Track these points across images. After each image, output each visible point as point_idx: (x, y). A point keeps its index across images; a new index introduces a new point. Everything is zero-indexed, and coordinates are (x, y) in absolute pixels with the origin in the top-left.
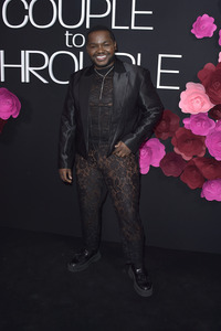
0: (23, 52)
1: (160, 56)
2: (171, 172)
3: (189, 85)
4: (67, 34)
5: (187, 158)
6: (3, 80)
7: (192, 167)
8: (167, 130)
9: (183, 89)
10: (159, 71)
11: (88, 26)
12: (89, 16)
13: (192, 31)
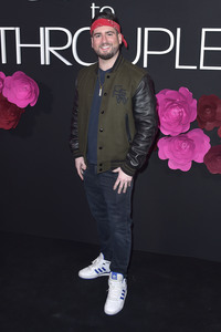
0: (42, 29)
1: (204, 30)
2: (216, 169)
4: (93, 7)
6: (19, 62)
8: (213, 119)
10: (203, 48)
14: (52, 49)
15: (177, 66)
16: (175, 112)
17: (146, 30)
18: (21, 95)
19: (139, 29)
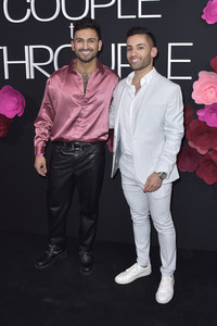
0: (26, 47)
1: (170, 45)
3: (202, 74)
4: (72, 27)
5: (203, 152)
6: (7, 77)
7: (208, 161)
9: (196, 78)
10: (170, 61)
11: (93, 17)
12: (93, 6)
13: (203, 17)
14: (36, 65)
17: (120, 45)
19: (113, 45)
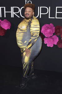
0: (11, 7)
1: (57, 7)
2: (60, 46)
4: (26, 1)
6: (5, 17)
8: (59, 32)
10: (56, 12)
14: (14, 13)
15: (49, 18)
16: (49, 30)
17: (41, 7)
18: (6, 26)
